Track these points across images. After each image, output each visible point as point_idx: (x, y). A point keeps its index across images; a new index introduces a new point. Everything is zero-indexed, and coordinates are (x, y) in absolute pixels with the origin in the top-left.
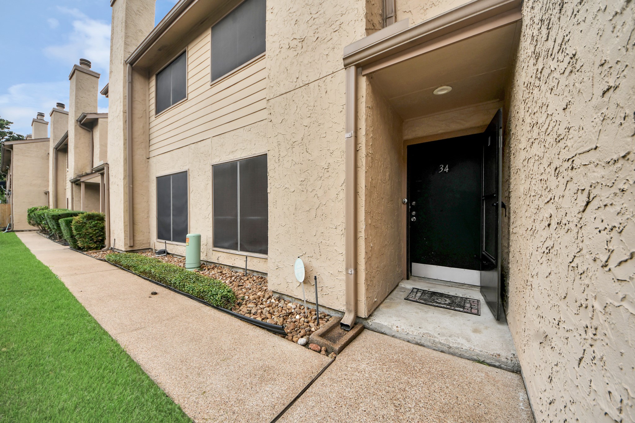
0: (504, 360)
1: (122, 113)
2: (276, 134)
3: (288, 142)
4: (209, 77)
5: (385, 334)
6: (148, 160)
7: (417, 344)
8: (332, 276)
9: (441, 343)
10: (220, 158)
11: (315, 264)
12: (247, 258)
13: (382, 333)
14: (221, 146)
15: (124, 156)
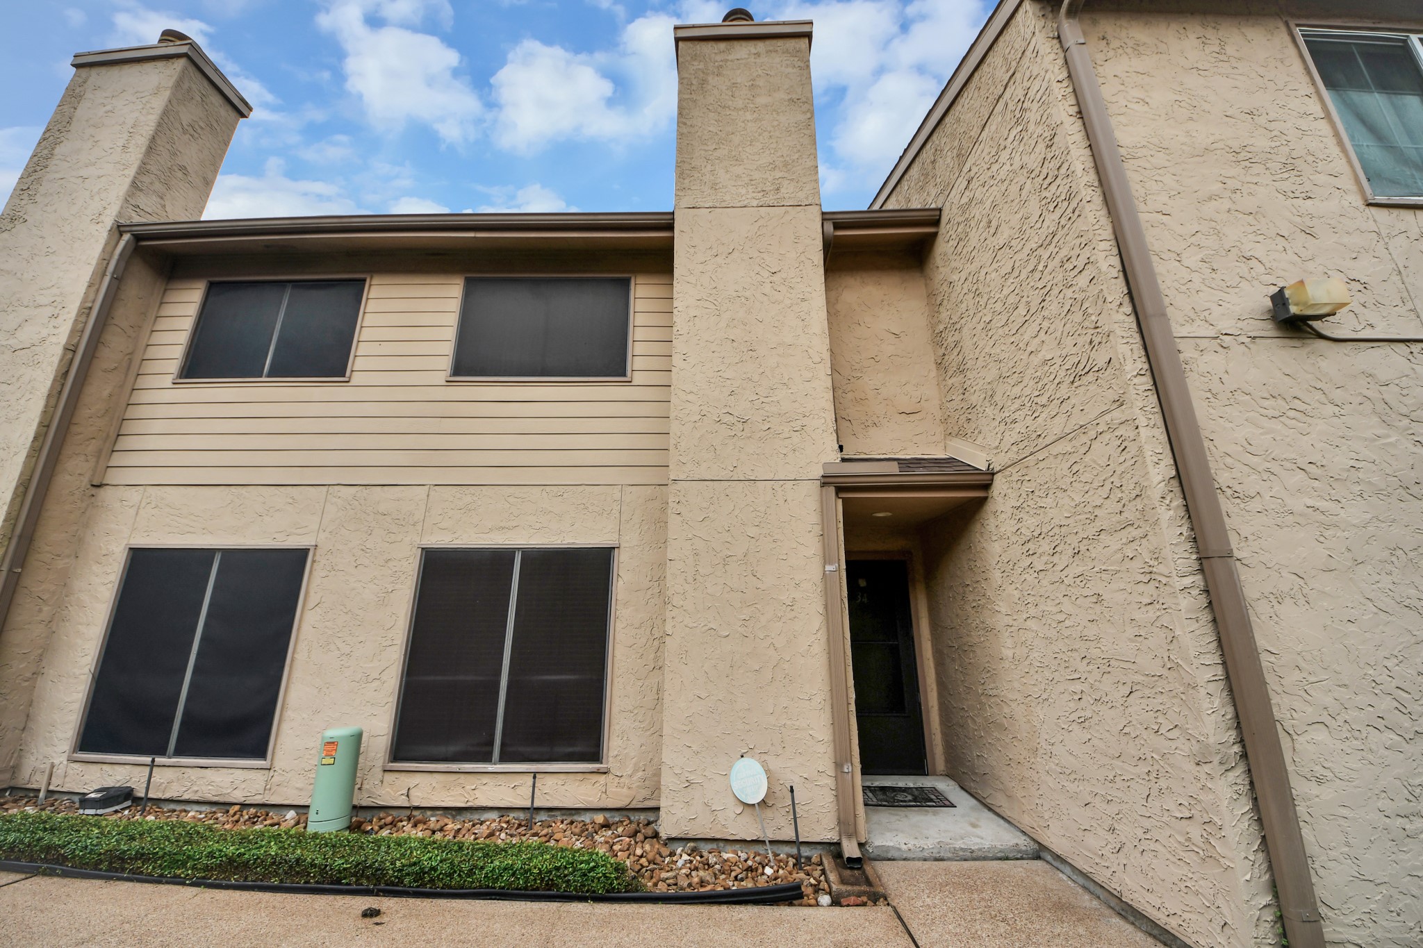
0: (1024, 848)
1: (59, 351)
2: (690, 536)
3: (715, 553)
4: (446, 363)
5: (894, 860)
6: (94, 491)
7: (936, 859)
8: (807, 781)
9: (962, 849)
10: (456, 535)
11: (775, 764)
12: (535, 777)
13: (889, 860)
14: (462, 511)
15: (22, 474)
